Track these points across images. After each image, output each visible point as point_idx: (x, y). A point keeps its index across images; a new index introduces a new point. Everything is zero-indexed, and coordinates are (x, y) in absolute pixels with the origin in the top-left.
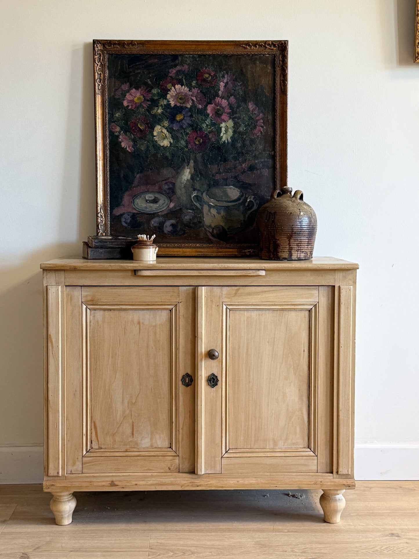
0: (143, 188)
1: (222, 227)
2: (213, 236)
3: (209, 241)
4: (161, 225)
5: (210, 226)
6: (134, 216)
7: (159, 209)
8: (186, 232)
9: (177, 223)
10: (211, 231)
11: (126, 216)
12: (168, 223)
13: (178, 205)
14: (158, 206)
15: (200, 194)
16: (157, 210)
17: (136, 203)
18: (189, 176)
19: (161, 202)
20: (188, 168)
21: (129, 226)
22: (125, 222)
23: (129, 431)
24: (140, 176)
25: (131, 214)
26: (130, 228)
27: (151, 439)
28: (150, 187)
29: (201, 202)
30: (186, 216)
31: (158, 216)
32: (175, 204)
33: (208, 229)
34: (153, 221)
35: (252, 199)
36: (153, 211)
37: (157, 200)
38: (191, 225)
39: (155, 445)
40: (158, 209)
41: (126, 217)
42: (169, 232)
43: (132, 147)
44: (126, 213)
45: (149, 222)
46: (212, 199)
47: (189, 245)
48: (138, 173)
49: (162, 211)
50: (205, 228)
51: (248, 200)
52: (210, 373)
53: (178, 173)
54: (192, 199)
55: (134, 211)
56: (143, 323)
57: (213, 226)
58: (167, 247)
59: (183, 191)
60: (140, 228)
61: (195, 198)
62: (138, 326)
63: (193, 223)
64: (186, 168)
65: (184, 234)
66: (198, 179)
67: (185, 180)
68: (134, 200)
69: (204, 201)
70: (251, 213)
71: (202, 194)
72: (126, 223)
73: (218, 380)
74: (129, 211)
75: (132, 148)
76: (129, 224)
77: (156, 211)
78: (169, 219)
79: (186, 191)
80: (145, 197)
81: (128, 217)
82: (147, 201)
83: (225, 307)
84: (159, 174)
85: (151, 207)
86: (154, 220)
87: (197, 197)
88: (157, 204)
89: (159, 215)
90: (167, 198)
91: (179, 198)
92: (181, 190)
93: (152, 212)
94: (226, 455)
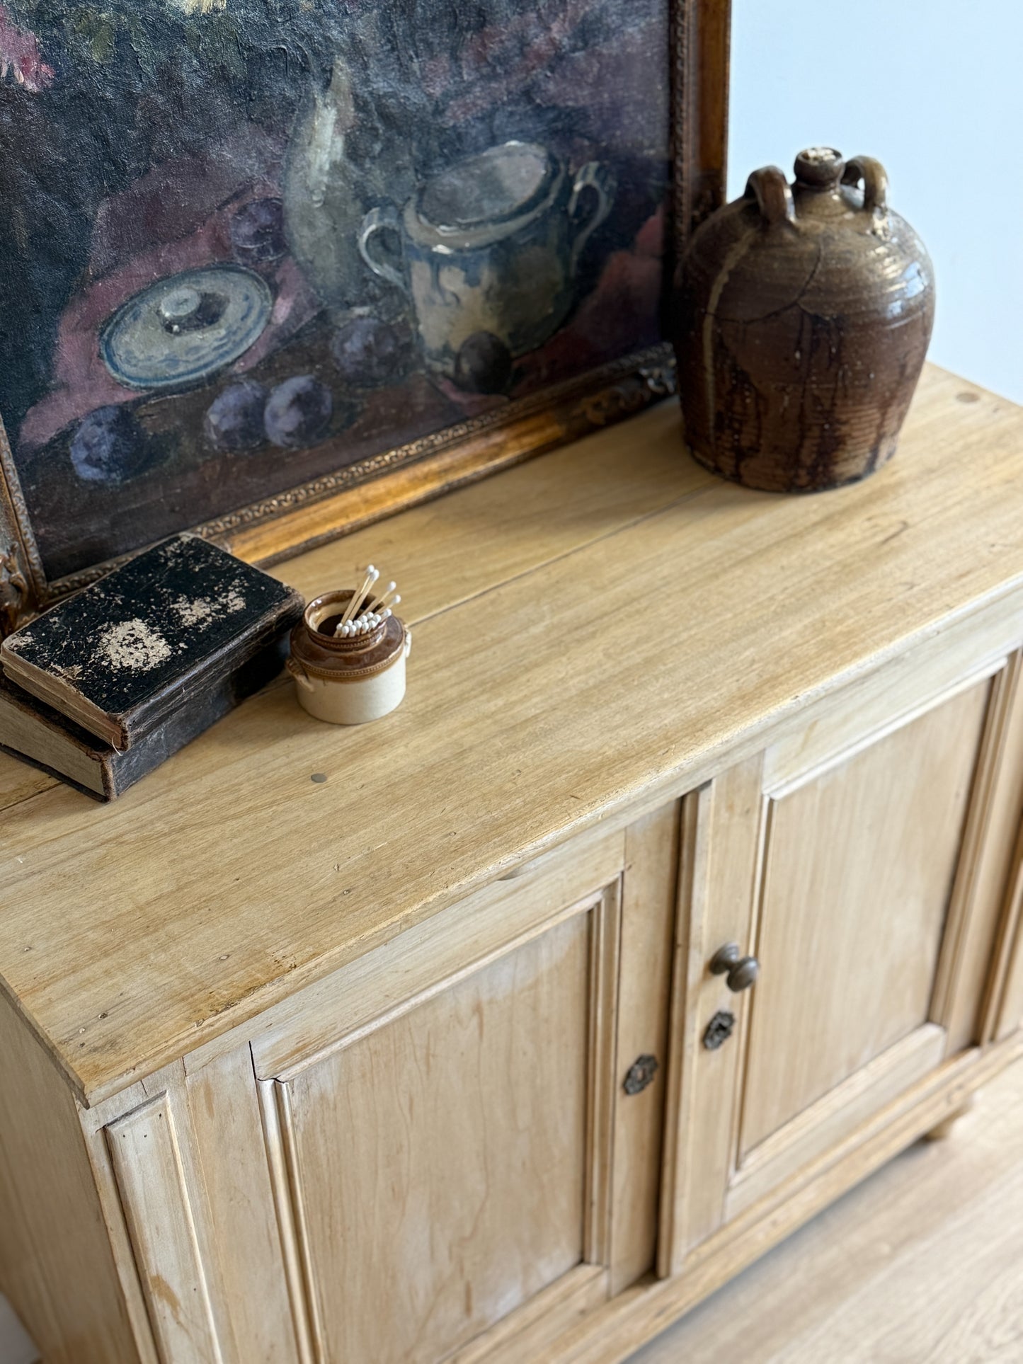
0: (141, 267)
1: (491, 336)
2: (460, 385)
3: (448, 417)
4: (254, 414)
5: (446, 350)
6: (124, 419)
7: (230, 345)
8: (359, 409)
9: (317, 385)
10: (450, 369)
11: (88, 431)
12: (281, 398)
13: (311, 302)
14: (223, 332)
15: (390, 222)
16: (222, 356)
17: (121, 352)
18: (339, 144)
19: (233, 311)
20: (328, 100)
21: (114, 475)
22: (88, 461)
23: (455, 1312)
24: (112, 213)
25: (112, 415)
26: (122, 481)
27: (525, 1282)
28: (169, 251)
29: (400, 254)
30: (348, 338)
31: (233, 381)
32: (295, 301)
33: (438, 367)
34: (213, 412)
35: (591, 180)
36: (206, 366)
37: (215, 308)
38: (378, 371)
39: (537, 1287)
40: (225, 349)
41: (87, 438)
42: (289, 434)
43: (44, 59)
44: (88, 415)
45: (195, 421)
46: (443, 223)
47: (383, 463)
48: (96, 202)
49: (246, 352)
50: (429, 366)
51: (578, 187)
52: (710, 1018)
53: (289, 143)
54: (365, 254)
55: (122, 397)
57: (456, 346)
58: (298, 506)
59: (323, 222)
60: (165, 465)
61: (377, 242)
62: (474, 1020)
63: (383, 361)
64: (320, 102)
65: (351, 421)
66: (377, 147)
67: (321, 169)
68: (108, 344)
69: (410, 248)
70: (590, 239)
71: (400, 216)
72: (96, 466)
73: (731, 1023)
74: (96, 402)
75: (44, 66)
76: (112, 464)
77: (221, 363)
78: (283, 380)
79: (335, 223)
80: (158, 313)
81: (99, 431)
82: (169, 328)
84: (204, 174)
85: (197, 349)
86: (218, 405)
87: (383, 238)
88: (216, 325)
89: (236, 375)
90: (258, 281)
91: (306, 270)
92: (311, 225)
93: (203, 373)
94: (736, 1178)
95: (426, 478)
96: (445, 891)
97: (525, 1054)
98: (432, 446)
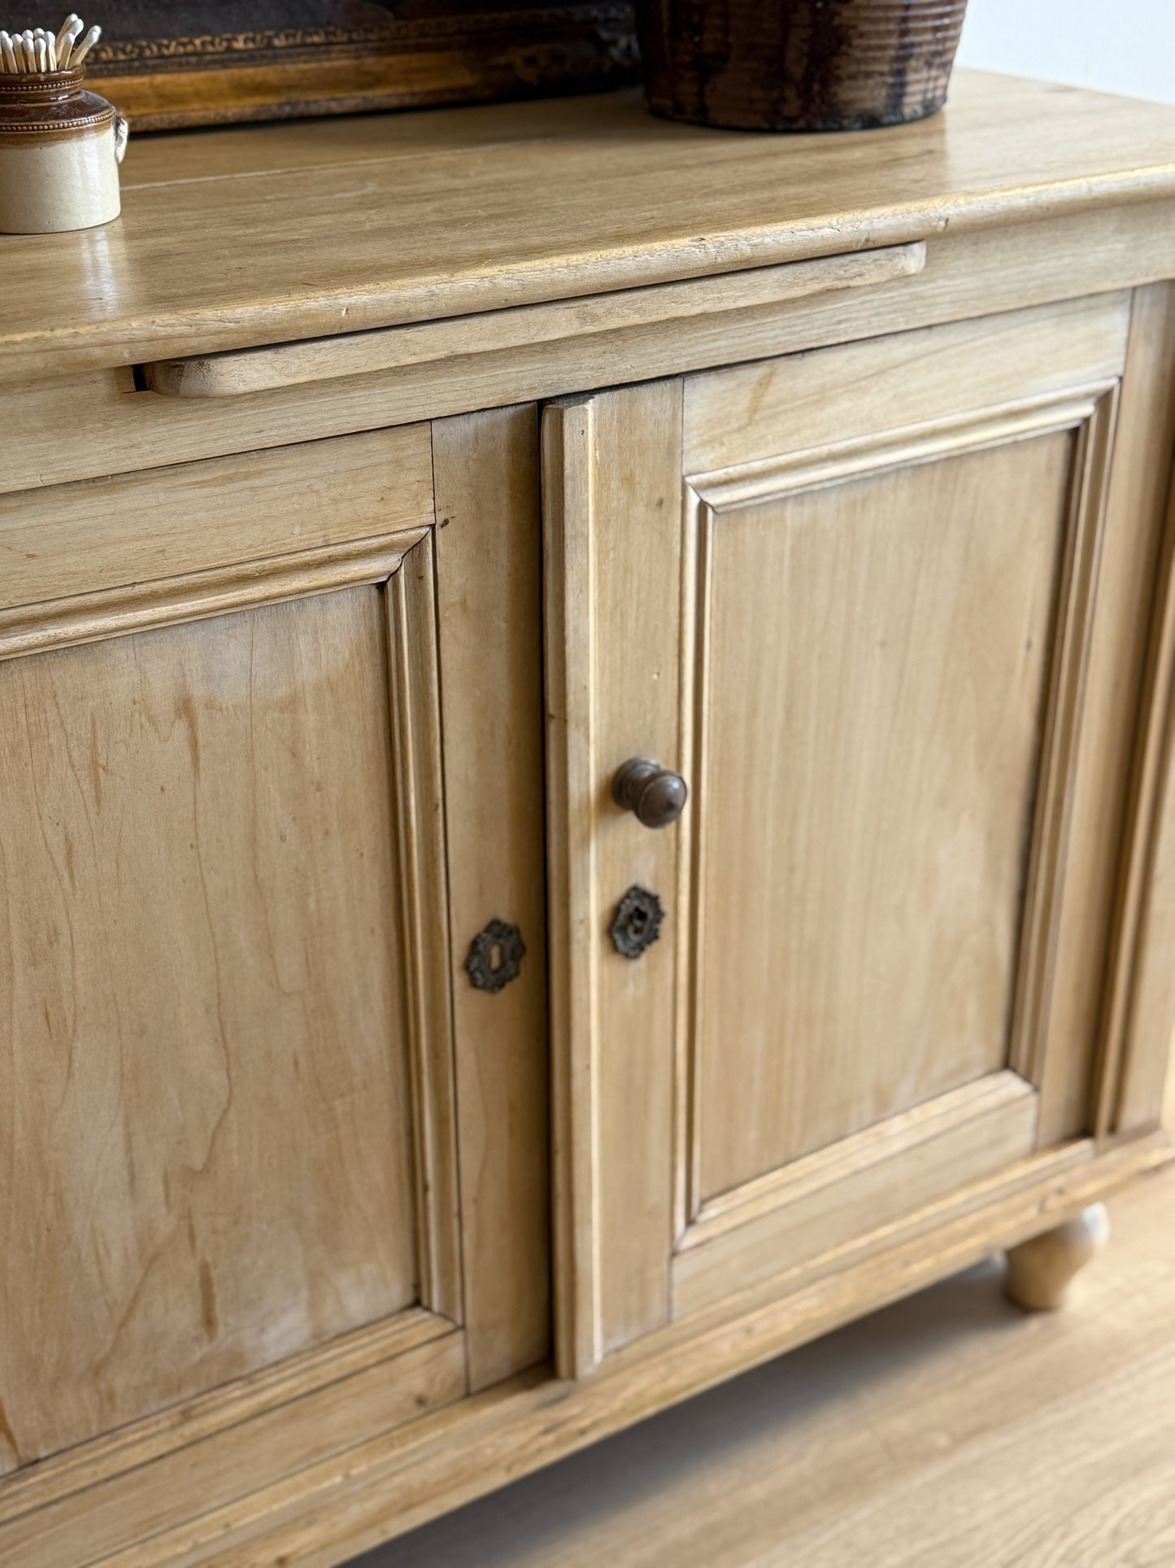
23: (185, 1316)
27: (314, 1305)
39: (336, 1324)
52: (619, 891)
56: (210, 705)
62: (180, 730)
73: (659, 914)
83: (693, 501)
94: (690, 1239)
95: (259, 89)
96: (48, 334)
97: (283, 838)
98: (270, 46)
